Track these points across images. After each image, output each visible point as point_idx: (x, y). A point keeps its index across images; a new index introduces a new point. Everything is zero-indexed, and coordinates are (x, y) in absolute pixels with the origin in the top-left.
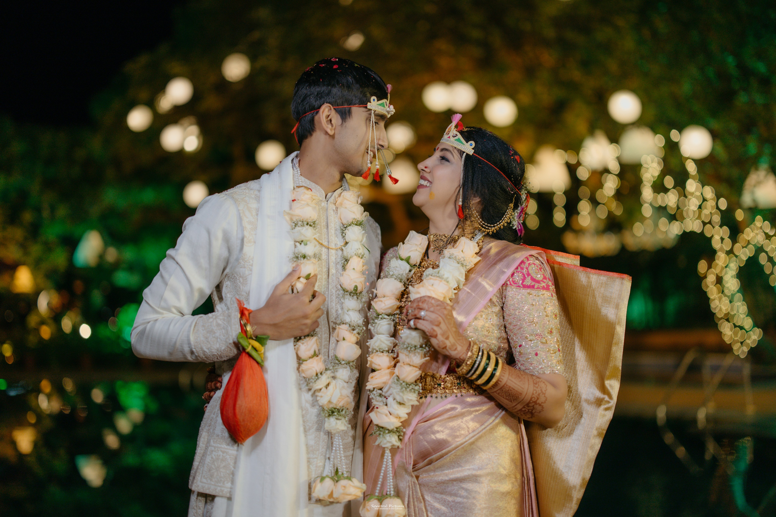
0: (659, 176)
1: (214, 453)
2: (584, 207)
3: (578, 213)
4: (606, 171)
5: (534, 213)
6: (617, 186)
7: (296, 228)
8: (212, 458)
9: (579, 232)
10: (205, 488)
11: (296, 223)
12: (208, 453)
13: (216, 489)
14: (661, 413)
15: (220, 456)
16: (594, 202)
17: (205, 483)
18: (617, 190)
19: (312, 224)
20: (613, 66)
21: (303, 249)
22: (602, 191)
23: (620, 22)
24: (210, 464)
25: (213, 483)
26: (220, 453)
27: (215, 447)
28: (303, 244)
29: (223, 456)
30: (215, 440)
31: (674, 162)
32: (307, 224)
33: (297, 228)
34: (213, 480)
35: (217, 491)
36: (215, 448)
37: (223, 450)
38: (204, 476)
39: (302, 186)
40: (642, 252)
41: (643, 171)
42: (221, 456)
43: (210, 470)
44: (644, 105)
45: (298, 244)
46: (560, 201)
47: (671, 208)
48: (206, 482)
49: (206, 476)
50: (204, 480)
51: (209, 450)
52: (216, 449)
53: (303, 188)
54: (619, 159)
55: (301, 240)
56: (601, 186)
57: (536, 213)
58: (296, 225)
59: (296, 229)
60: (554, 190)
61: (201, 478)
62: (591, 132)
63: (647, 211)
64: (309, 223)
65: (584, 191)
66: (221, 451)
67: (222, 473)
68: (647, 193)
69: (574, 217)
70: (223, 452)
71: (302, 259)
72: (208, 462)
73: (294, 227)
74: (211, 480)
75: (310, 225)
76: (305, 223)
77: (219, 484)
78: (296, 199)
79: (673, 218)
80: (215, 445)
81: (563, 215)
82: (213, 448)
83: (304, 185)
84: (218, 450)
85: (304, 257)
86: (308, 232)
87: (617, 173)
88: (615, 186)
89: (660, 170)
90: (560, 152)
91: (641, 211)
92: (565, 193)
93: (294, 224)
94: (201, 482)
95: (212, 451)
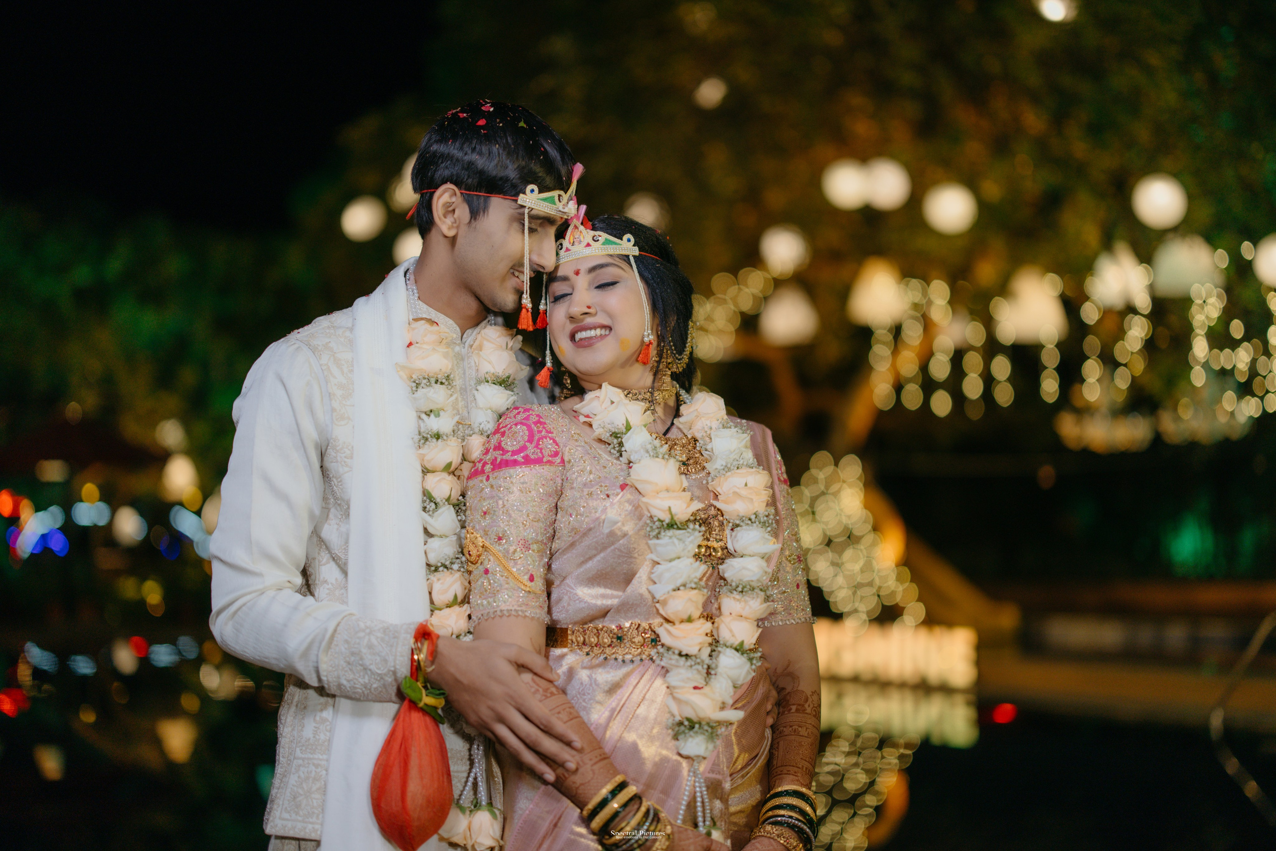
0: (1219, 318)
1: (302, 769)
2: (1092, 369)
3: (1082, 381)
4: (1131, 309)
5: (1005, 379)
6: (1146, 335)
7: (418, 390)
8: (299, 777)
9: (1083, 412)
10: (286, 829)
11: (417, 382)
12: (293, 770)
13: (305, 828)
14: (1216, 721)
15: (311, 772)
16: (1110, 362)
17: (287, 820)
18: (1146, 341)
19: (444, 381)
20: (1143, 133)
21: (433, 424)
22: (1124, 344)
23: (1154, 59)
24: (295, 789)
25: (300, 818)
26: (312, 768)
27: (303, 759)
28: (432, 415)
29: (316, 771)
30: (304, 748)
31: (1246, 295)
32: (436, 382)
33: (421, 391)
34: (301, 813)
35: (307, 831)
36: (303, 761)
37: (315, 762)
38: (286, 808)
39: (422, 319)
40: (1192, 446)
41: (1194, 309)
42: (313, 773)
43: (295, 798)
44: (1191, 198)
45: (424, 416)
46: (1051, 358)
47: (1241, 372)
48: (289, 818)
49: (289, 809)
50: (286, 816)
51: (294, 765)
52: (306, 761)
53: (423, 322)
54: (1151, 288)
55: (428, 409)
56: (1120, 333)
57: (1009, 380)
58: (418, 385)
59: (418, 392)
60: (1043, 342)
61: (281, 812)
62: (1107, 245)
63: (1198, 377)
64: (440, 381)
65: (1092, 343)
66: (314, 764)
67: (315, 801)
68: (1200, 348)
69: (1076, 386)
70: (317, 766)
71: (435, 440)
72: (293, 785)
73: (414, 389)
74: (297, 814)
75: (442, 383)
76: (433, 381)
77: (311, 820)
78: (413, 341)
79: (1245, 389)
80: (303, 756)
81: (1055, 382)
82: (300, 762)
83: (424, 316)
84: (309, 764)
85: (438, 436)
86: (437, 395)
87: (1146, 312)
88: (1143, 335)
89: (1222, 307)
90: (1052, 277)
91: (1190, 378)
92: (1059, 345)
93: (414, 385)
94: (281, 818)
95: (299, 766)
